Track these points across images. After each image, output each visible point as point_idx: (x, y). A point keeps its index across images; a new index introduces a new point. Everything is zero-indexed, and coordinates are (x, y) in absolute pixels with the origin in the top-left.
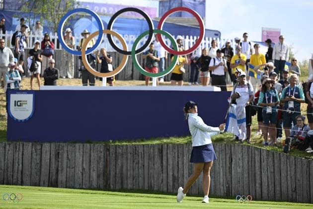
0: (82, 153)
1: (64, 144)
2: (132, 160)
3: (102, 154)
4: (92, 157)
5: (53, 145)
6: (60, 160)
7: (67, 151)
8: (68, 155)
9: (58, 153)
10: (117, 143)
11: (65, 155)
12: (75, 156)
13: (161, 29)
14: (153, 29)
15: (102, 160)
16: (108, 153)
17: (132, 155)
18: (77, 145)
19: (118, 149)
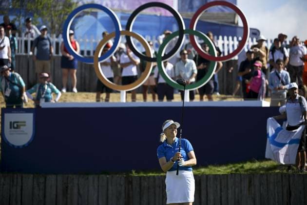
0: (96, 187)
1: (74, 176)
2: (161, 195)
3: (123, 188)
4: (110, 192)
5: (60, 177)
6: (69, 196)
7: (78, 185)
8: (79, 190)
9: (67, 187)
10: (142, 174)
11: (76, 191)
12: (88, 191)
13: (194, 29)
14: (184, 28)
15: (123, 195)
16: (130, 186)
17: (161, 188)
18: (91, 177)
19: (142, 181)
